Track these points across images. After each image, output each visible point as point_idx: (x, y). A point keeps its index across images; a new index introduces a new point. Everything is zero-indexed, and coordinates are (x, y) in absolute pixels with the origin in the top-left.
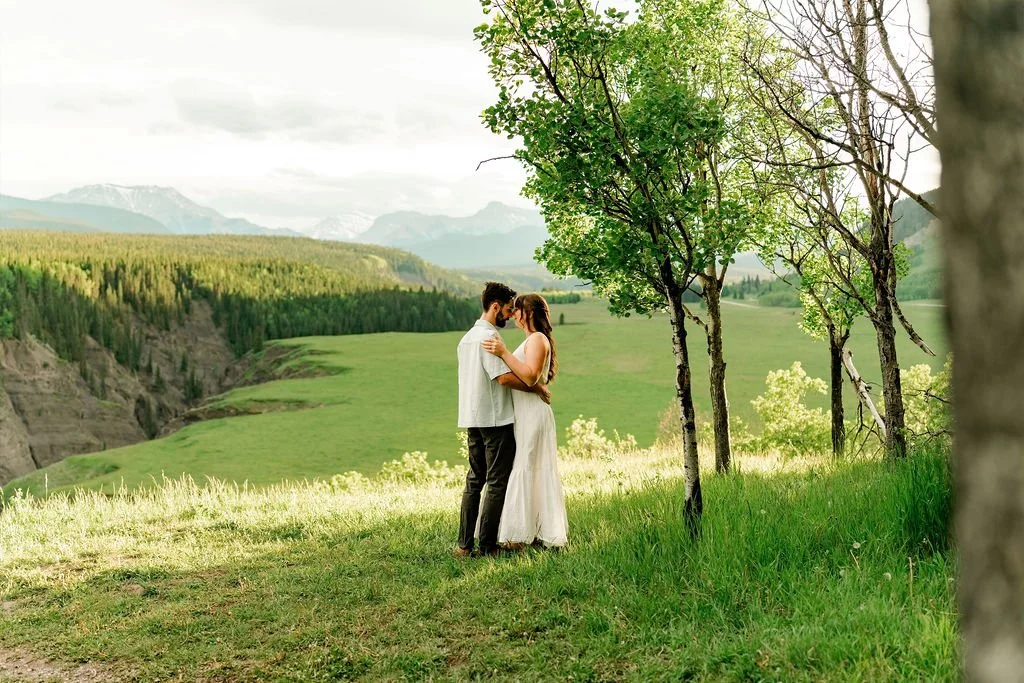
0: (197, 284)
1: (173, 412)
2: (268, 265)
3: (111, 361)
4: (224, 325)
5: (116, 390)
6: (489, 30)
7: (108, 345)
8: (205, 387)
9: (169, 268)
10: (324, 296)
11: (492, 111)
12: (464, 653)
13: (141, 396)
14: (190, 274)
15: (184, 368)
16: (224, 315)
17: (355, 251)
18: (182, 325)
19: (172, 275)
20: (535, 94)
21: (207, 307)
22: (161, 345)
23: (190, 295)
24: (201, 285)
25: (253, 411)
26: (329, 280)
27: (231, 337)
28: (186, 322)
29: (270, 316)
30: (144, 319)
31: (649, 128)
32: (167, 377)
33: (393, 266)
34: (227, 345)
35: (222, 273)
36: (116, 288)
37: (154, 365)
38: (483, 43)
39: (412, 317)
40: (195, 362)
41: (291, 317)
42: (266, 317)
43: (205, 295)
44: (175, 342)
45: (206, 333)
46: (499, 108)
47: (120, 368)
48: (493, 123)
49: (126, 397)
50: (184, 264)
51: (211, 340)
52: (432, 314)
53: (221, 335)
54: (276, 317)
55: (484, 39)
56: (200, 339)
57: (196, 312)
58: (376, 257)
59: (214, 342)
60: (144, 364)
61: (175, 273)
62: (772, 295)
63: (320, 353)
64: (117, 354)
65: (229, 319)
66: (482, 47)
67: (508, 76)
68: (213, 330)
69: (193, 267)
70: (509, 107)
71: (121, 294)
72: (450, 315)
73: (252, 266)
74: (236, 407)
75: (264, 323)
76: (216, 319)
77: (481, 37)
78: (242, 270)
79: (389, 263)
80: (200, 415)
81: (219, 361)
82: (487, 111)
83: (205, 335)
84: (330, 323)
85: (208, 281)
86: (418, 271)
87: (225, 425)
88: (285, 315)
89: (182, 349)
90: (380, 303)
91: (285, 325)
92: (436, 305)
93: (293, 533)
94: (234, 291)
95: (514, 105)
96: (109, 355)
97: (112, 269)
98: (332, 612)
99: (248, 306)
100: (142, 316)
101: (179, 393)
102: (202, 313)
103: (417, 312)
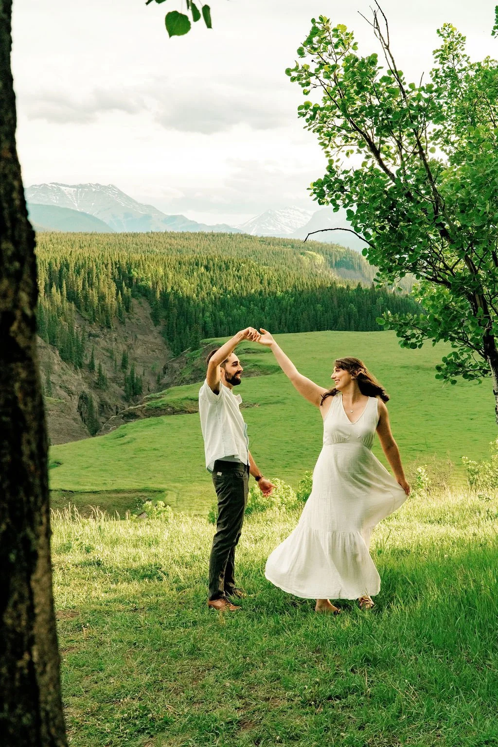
0: (137, 282)
1: (114, 408)
2: (205, 263)
3: (56, 358)
4: (163, 322)
5: (60, 387)
6: (311, 108)
7: (53, 342)
8: (145, 384)
9: (110, 266)
10: (260, 293)
11: (319, 184)
12: (256, 717)
13: (84, 392)
14: (130, 272)
15: (124, 366)
16: (164, 313)
17: (293, 247)
18: (122, 323)
19: (112, 274)
20: (364, 164)
21: (146, 305)
22: (103, 343)
23: (130, 294)
24: (140, 283)
25: (189, 409)
26: (266, 277)
28: (127, 320)
29: (208, 314)
30: (87, 317)
31: (470, 201)
32: (108, 374)
33: (331, 263)
34: (165, 343)
35: (161, 271)
36: (61, 287)
37: (96, 362)
38: (307, 120)
39: (350, 315)
40: (135, 359)
41: (228, 315)
42: (203, 315)
43: (145, 293)
44: (116, 340)
45: (145, 331)
46: (326, 181)
47: (64, 365)
48: (321, 195)
49: (70, 393)
50: (124, 262)
51: (150, 338)
53: (160, 333)
54: (213, 314)
55: (308, 116)
56: (139, 337)
57: (136, 310)
58: (314, 254)
59: (154, 340)
60: (87, 362)
61: (116, 271)
63: (255, 352)
64: (62, 352)
65: (167, 317)
66: (307, 124)
67: (338, 147)
68: (152, 328)
69: (133, 266)
70: (336, 179)
71: (65, 293)
73: (190, 264)
74: (172, 405)
75: (201, 322)
76: (155, 317)
77: (304, 115)
78: (180, 268)
79: (326, 259)
80: (139, 413)
81: (158, 358)
82: (315, 184)
83: (144, 333)
85: (147, 279)
86: (357, 267)
87: (162, 423)
88: (222, 313)
89: (122, 347)
90: (317, 301)
91: (221, 323)
92: (374, 302)
93: (150, 574)
94: (172, 288)
95: (342, 177)
96: (55, 353)
97: (56, 269)
98: (153, 666)
99: (185, 305)
100: (84, 314)
101: (120, 390)
102: (141, 310)
103: (355, 309)
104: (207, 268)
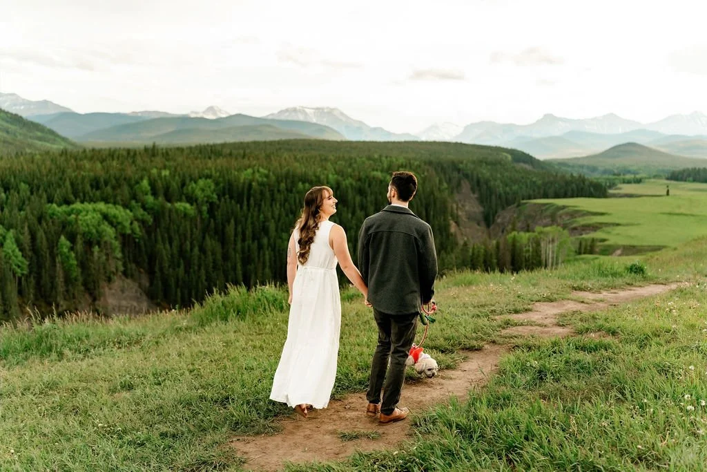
0: (463, 171)
4: (477, 193)
9: (449, 163)
14: (458, 165)
16: (477, 188)
18: (458, 192)
21: (467, 183)
24: (465, 172)
27: (481, 200)
29: (501, 189)
33: (515, 160)
34: (479, 204)
39: (572, 190)
41: (511, 189)
43: (466, 176)
45: (469, 197)
50: (455, 161)
51: (472, 201)
52: (582, 189)
53: (477, 199)
56: (467, 200)
58: (505, 154)
65: (480, 190)
68: (472, 195)
69: (460, 162)
72: (592, 189)
75: (498, 194)
76: (473, 190)
79: (512, 158)
84: (531, 192)
85: (468, 170)
86: (530, 162)
88: (508, 189)
91: (508, 194)
92: (584, 183)
94: (480, 175)
99: (489, 184)
102: (466, 186)
103: (575, 188)
104: (486, 163)
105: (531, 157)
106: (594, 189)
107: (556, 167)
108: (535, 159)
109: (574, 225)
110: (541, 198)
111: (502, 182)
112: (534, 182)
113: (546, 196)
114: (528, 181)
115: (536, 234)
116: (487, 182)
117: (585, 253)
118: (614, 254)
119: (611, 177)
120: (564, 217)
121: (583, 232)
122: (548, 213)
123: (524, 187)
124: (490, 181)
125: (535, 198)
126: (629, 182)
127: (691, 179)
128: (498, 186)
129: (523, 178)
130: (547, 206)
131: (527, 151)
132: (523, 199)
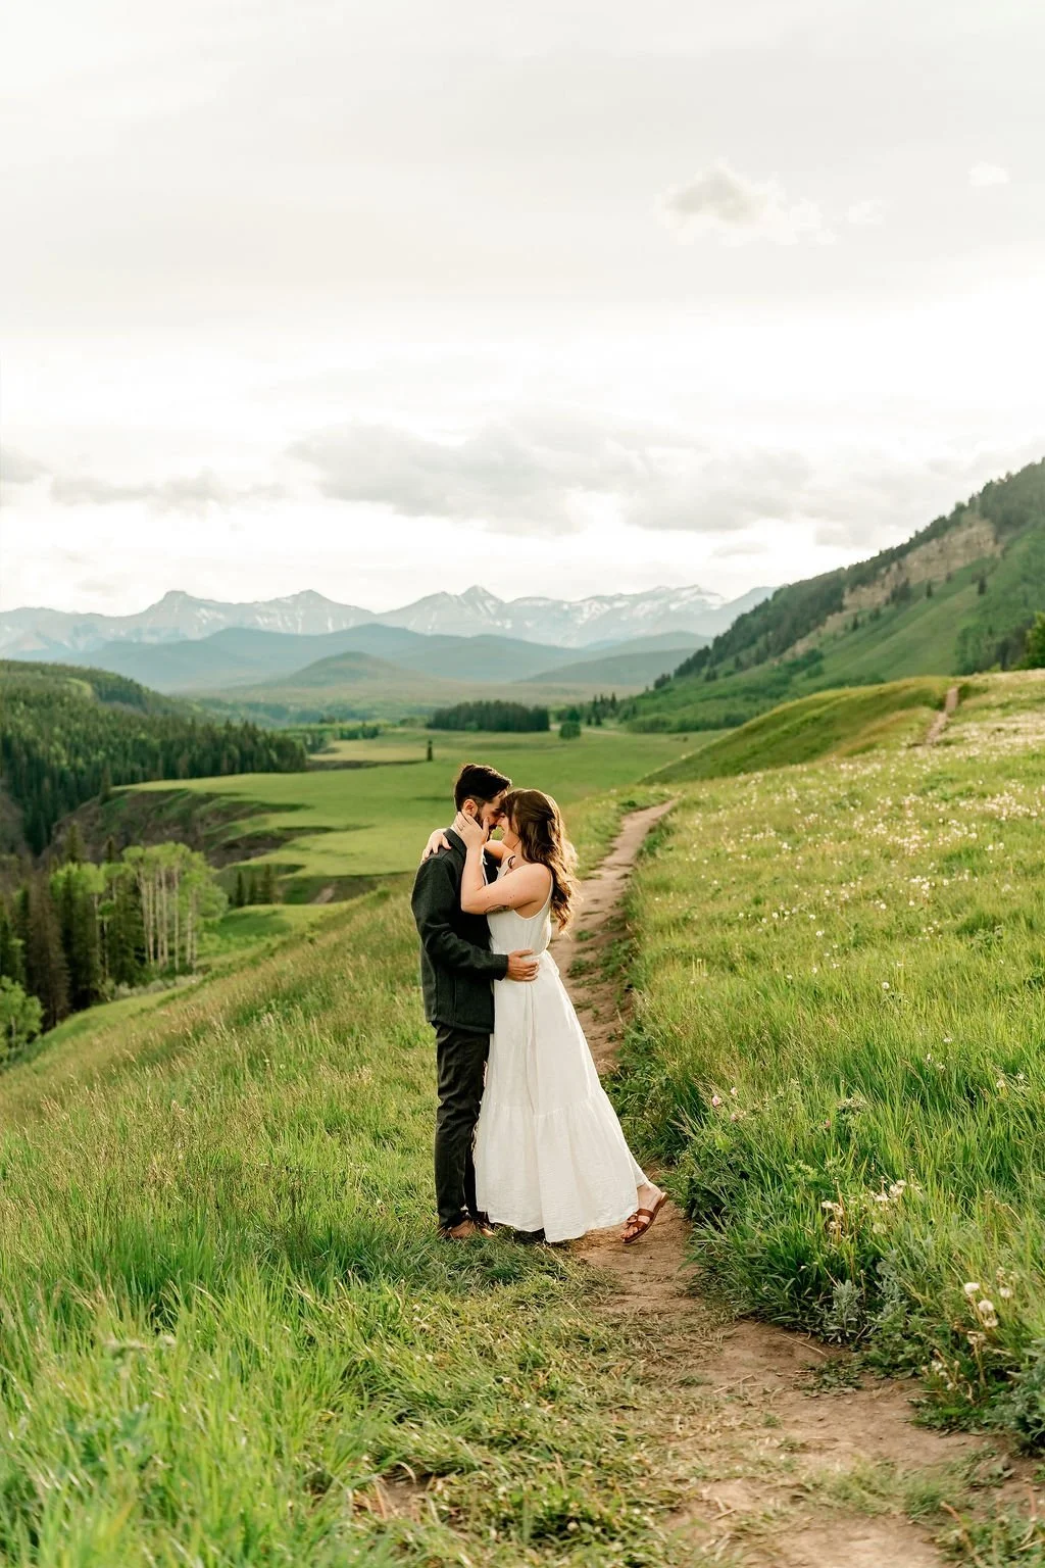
17: (43, 673)
27: (17, 791)
29: (64, 762)
33: (100, 694)
34: (13, 800)
39: (230, 757)
41: (88, 763)
52: (252, 753)
58: (80, 683)
62: (640, 718)
65: (12, 767)
72: (274, 755)
75: (57, 773)
79: (94, 689)
84: (137, 767)
88: (80, 762)
91: (82, 773)
92: (255, 743)
99: (34, 751)
103: (236, 752)
104: (25, 703)
105: (138, 686)
106: (279, 755)
107: (197, 709)
108: (148, 689)
109: (231, 838)
110: (158, 779)
111: (64, 744)
112: (143, 743)
113: (171, 774)
114: (129, 741)
115: (126, 865)
116: (29, 746)
117: (251, 903)
118: (318, 899)
119: (314, 726)
120: (209, 820)
121: (252, 852)
122: (173, 813)
123: (121, 758)
124: (35, 743)
125: (146, 779)
126: (352, 736)
127: (474, 724)
128: (58, 757)
129: (115, 733)
130: (172, 797)
131: (127, 674)
132: (117, 783)
